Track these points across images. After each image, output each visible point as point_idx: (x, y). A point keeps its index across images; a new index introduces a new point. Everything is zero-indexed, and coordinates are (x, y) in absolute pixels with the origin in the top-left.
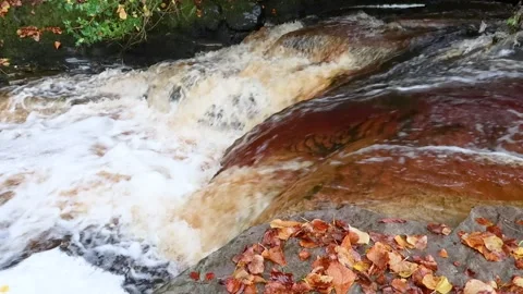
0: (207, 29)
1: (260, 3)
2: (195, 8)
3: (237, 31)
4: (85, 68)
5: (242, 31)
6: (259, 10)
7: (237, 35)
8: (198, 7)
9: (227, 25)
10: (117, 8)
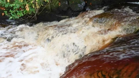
0: (62, 10)
1: (85, 1)
2: (58, 2)
3: (75, 12)
4: (14, 23)
5: (77, 12)
6: (84, 3)
7: (75, 13)
8: (59, 2)
9: (71, 9)
10: (26, 5)
